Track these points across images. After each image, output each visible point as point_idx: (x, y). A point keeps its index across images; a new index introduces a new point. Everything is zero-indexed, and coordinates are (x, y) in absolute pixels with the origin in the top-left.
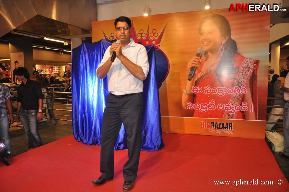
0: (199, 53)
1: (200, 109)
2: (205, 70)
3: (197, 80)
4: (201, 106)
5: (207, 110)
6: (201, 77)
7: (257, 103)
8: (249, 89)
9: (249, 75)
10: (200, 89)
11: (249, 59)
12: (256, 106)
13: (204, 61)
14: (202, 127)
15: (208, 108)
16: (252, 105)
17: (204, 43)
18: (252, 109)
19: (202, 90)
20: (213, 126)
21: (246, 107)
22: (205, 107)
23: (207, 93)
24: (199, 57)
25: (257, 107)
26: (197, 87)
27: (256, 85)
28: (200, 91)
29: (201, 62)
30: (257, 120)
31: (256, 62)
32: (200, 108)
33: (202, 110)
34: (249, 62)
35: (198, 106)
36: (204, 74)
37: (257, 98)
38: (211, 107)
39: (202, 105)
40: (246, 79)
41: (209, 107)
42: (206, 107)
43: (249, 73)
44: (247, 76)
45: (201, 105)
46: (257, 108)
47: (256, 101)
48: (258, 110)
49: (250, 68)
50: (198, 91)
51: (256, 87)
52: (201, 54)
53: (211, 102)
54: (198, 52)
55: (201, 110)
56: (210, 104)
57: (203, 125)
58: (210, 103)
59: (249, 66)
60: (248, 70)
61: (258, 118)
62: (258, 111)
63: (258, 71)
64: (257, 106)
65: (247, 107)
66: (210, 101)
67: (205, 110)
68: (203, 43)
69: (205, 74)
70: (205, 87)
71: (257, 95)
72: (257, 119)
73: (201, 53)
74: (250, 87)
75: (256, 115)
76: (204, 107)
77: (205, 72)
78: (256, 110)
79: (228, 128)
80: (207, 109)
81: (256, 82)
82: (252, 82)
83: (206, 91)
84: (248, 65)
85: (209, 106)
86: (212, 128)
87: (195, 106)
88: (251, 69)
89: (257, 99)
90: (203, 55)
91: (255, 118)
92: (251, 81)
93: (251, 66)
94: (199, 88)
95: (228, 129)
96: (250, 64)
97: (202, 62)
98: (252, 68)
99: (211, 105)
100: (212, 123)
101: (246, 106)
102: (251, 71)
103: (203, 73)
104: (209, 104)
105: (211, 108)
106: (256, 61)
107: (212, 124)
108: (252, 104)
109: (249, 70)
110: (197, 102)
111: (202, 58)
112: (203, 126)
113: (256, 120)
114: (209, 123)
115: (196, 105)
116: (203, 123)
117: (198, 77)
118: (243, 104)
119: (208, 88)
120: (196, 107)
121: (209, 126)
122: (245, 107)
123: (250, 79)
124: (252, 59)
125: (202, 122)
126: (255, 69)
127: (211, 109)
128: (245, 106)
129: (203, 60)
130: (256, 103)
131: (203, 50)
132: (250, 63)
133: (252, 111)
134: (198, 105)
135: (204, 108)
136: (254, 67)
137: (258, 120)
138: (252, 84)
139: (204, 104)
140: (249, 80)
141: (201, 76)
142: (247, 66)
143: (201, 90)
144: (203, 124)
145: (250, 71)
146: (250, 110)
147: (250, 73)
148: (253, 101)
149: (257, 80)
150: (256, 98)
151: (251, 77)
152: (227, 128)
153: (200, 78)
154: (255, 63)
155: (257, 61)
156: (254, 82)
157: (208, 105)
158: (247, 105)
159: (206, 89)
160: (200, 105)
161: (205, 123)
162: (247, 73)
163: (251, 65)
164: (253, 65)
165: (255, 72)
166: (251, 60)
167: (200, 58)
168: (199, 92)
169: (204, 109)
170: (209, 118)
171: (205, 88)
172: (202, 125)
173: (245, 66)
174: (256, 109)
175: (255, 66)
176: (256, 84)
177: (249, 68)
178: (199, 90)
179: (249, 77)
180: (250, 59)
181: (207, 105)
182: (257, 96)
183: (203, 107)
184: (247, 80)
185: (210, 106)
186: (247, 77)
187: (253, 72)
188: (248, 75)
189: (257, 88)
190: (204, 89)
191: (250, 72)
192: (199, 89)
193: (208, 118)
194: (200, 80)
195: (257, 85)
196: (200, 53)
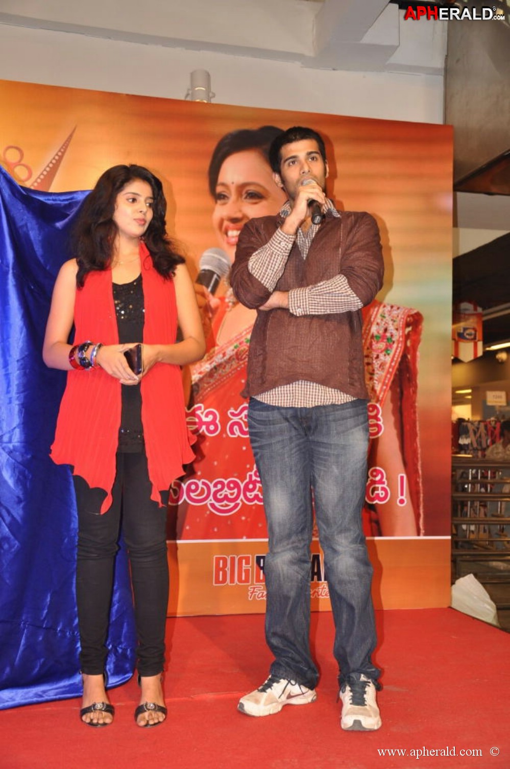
0: (209, 271)
1: (211, 500)
2: (230, 342)
3: (201, 380)
4: (213, 490)
5: (237, 505)
6: (215, 368)
7: (420, 472)
8: (392, 419)
9: (390, 367)
10: (210, 418)
11: (389, 308)
12: (417, 483)
13: (228, 306)
14: (217, 581)
15: (242, 496)
16: (402, 478)
17: (230, 233)
18: (402, 494)
19: (217, 421)
20: (262, 571)
21: (383, 489)
22: (232, 494)
23: (238, 433)
24: (207, 286)
25: (421, 485)
26: (199, 408)
27: (413, 406)
28: (212, 428)
29: (217, 308)
30: (422, 537)
31: (411, 318)
32: (211, 497)
33: (217, 504)
34: (388, 318)
35: (202, 489)
36: (227, 357)
37: (419, 451)
38: (256, 492)
39: (219, 486)
40: (379, 381)
41: (248, 494)
42: (236, 491)
43: (388, 359)
44: (383, 369)
45: (215, 486)
46: (421, 491)
47: (415, 465)
48: (422, 495)
49: (394, 339)
50: (204, 427)
51: (415, 412)
52: (215, 276)
53: (253, 473)
54: (207, 267)
55: (212, 505)
56: (251, 481)
57: (223, 569)
58: (251, 476)
59: (388, 335)
60: (386, 349)
61: (425, 529)
62: (424, 500)
63: (418, 354)
64: (420, 480)
65: (385, 486)
66: (251, 469)
67: (232, 505)
68: (226, 234)
69: (230, 359)
70: (232, 410)
71: (418, 440)
72: (422, 531)
73: (217, 271)
74: (394, 413)
75: (417, 517)
76: (227, 491)
77: (232, 348)
78: (418, 498)
79: (319, 574)
80: (239, 501)
81: (415, 392)
82: (402, 393)
83: (236, 428)
84: (386, 330)
85: (246, 489)
86: (258, 580)
87: (189, 490)
88: (395, 346)
89: (419, 456)
90: (224, 283)
91: (413, 528)
92: (398, 390)
93: (394, 332)
94: (207, 416)
95: (319, 579)
96: (391, 328)
97: (219, 310)
98: (399, 342)
99: (254, 483)
100: (259, 559)
101: (383, 483)
102: (396, 351)
103: (224, 355)
104: (247, 480)
105: (256, 497)
106: (412, 316)
107: (258, 562)
108: (401, 474)
109: (391, 346)
110: (199, 473)
111: (220, 292)
112: (221, 573)
113: (419, 534)
114: (247, 560)
115: (193, 487)
116: (221, 562)
117: (202, 369)
118: (371, 478)
119: (243, 415)
120: (192, 495)
121: (247, 571)
122: (380, 486)
123: (393, 382)
124: (398, 308)
125: (218, 560)
126: (409, 344)
127: (256, 502)
128: (381, 482)
129: (222, 299)
130: (417, 471)
131: (224, 260)
132: (391, 323)
133: (402, 501)
134: (204, 483)
135: (226, 498)
136: (407, 337)
137: (425, 535)
138: (401, 399)
139: (226, 482)
140: (390, 384)
141: (214, 364)
142: (381, 332)
143: (213, 422)
144: (221, 566)
145: (393, 350)
146: (398, 497)
147: (392, 360)
148: (405, 464)
149: (416, 386)
150: (415, 452)
151: (396, 375)
152: (316, 577)
153: (211, 374)
154: (407, 325)
155: (416, 317)
156: (405, 392)
157: (242, 486)
158: (384, 480)
159: (236, 419)
160: (211, 486)
161: (233, 559)
162: (382, 357)
163: (397, 329)
164: (403, 332)
165: (409, 357)
166: (395, 313)
167: (213, 292)
168: (208, 429)
169: (225, 502)
170: (248, 537)
171: (233, 414)
172: (218, 569)
173: (375, 333)
174: (418, 493)
175: (409, 332)
176: (414, 402)
177: (390, 341)
178: (208, 424)
179: (388, 372)
180: (392, 307)
181: (237, 485)
182: (419, 446)
183: (223, 493)
184: (384, 384)
185: (251, 486)
186: (384, 374)
187: (404, 357)
188: (388, 365)
189: (417, 415)
190: (225, 419)
191: (392, 354)
192: (205, 419)
193: (244, 540)
194: (212, 381)
195: (417, 404)
196: (211, 273)
